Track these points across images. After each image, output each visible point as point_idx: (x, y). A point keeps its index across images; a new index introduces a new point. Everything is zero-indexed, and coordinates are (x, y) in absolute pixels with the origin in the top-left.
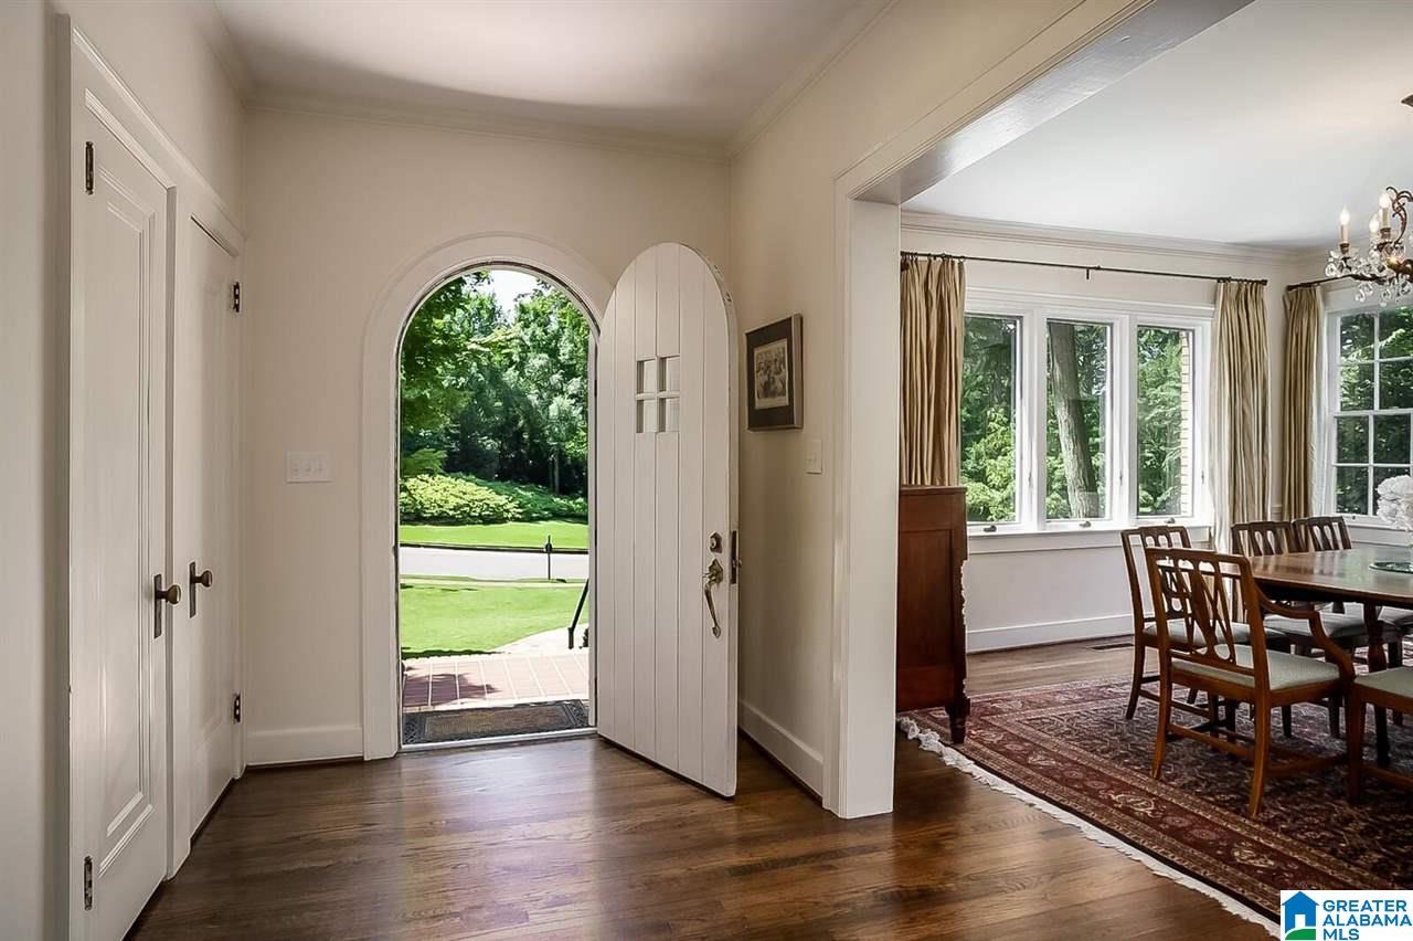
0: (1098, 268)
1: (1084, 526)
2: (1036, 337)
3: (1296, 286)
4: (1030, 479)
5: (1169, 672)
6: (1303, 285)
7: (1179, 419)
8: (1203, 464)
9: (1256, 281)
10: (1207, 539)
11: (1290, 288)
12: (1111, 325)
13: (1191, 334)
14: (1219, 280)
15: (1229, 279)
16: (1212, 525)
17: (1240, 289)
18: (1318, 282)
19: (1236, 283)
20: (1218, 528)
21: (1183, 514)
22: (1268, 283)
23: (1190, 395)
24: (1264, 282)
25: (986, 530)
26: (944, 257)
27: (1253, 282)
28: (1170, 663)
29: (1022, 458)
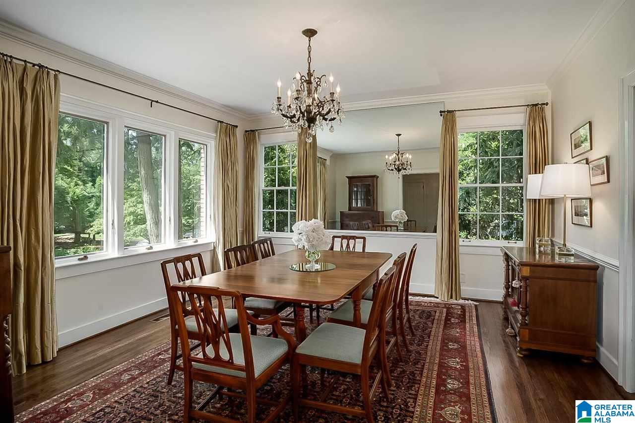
0: (157, 102)
1: (149, 249)
2: (117, 136)
3: (249, 131)
4: (113, 224)
5: (190, 372)
6: (251, 131)
7: (200, 189)
8: (210, 211)
9: (234, 126)
10: (213, 249)
11: (246, 131)
12: (165, 136)
13: (205, 147)
14: (218, 121)
15: (222, 122)
16: (215, 241)
17: (227, 128)
18: (257, 130)
19: (225, 124)
20: (217, 242)
21: (202, 237)
22: (238, 127)
23: (205, 177)
24: (237, 126)
25: (79, 259)
26: (41, 66)
27: (232, 126)
28: (191, 365)
29: (107, 211)
